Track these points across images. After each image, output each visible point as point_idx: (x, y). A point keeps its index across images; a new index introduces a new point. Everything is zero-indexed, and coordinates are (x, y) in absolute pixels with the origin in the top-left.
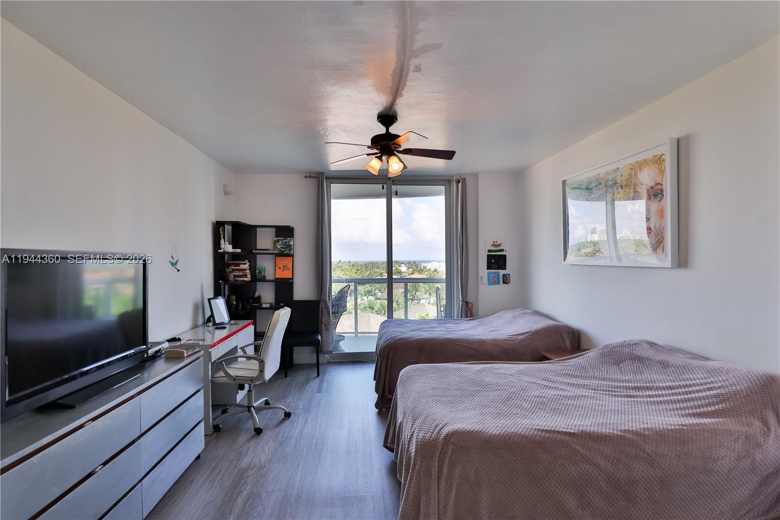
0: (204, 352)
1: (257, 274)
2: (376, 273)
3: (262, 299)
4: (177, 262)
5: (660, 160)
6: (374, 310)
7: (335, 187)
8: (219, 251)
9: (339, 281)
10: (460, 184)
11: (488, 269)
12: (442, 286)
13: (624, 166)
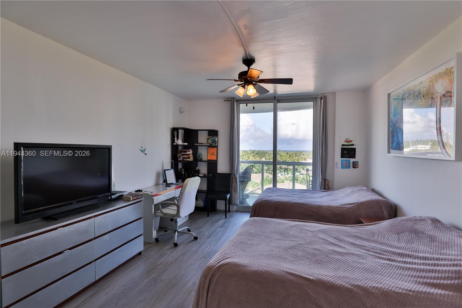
0: (144, 198)
1: (198, 157)
2: (302, 158)
3: (200, 171)
4: (145, 150)
5: (450, 72)
6: (298, 181)
7: (242, 106)
8: (174, 144)
9: (244, 162)
10: (322, 100)
11: (341, 158)
12: (310, 168)
13: (426, 80)
